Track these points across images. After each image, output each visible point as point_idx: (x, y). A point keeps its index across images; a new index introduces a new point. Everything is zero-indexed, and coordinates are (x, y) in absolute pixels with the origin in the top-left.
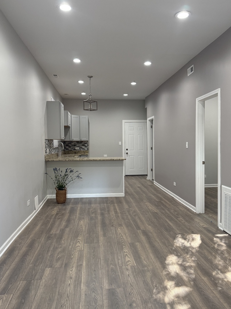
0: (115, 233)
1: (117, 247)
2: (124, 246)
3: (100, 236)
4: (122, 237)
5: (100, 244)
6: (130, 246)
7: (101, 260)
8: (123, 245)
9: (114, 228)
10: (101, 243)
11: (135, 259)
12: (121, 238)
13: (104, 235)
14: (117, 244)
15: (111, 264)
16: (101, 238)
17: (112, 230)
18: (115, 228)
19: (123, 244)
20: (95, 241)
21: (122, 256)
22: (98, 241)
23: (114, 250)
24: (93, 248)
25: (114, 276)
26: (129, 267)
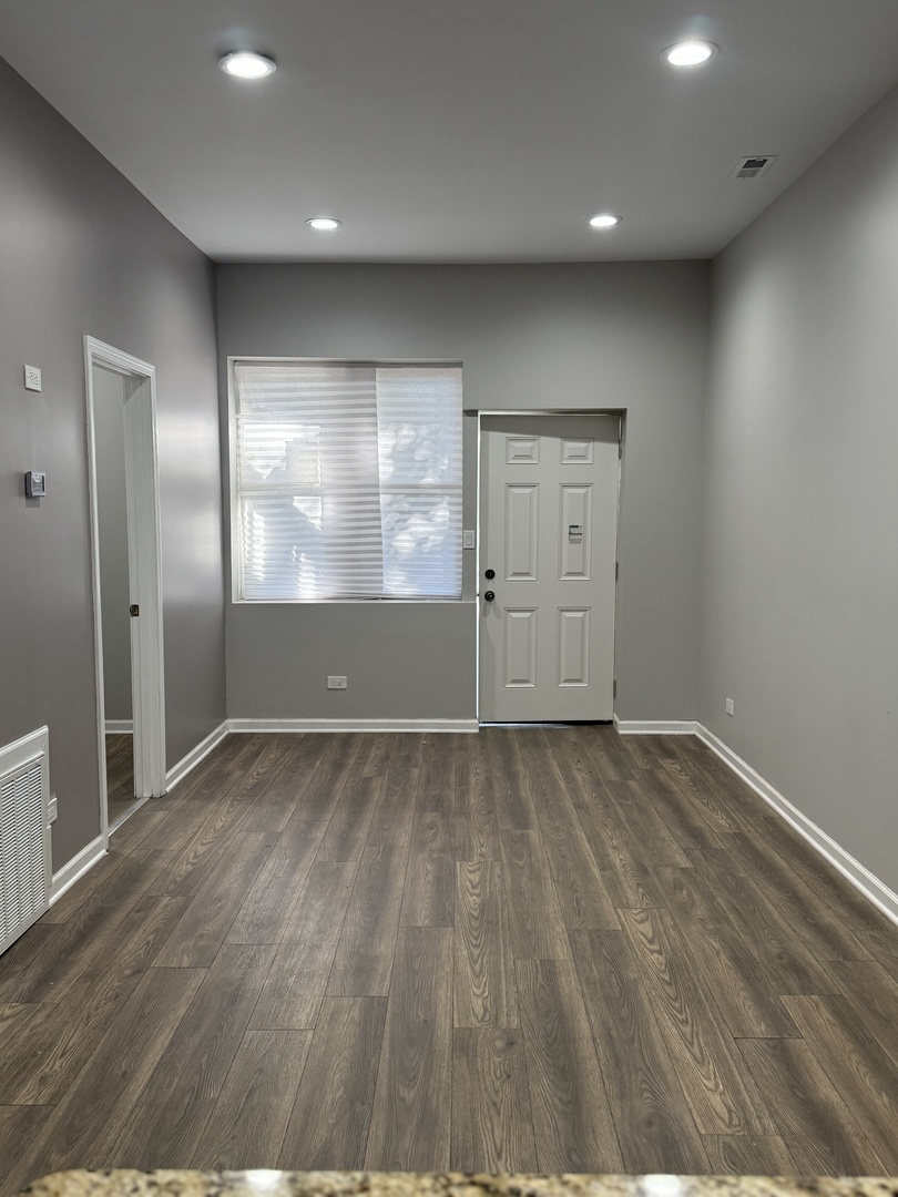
0: (500, 983)
1: (499, 913)
2: (476, 914)
3: (571, 965)
4: (471, 955)
5: (563, 924)
6: (452, 915)
7: (552, 877)
8: (476, 918)
9: (503, 1020)
10: (558, 929)
11: (455, 876)
12: (476, 952)
13: (549, 970)
14: (497, 924)
15: (522, 868)
16: (562, 953)
17: (513, 1002)
18: (496, 1019)
19: (475, 924)
20: (585, 939)
21: (487, 884)
22: (573, 942)
23: (510, 904)
24: (585, 914)
25: (517, 847)
26: (476, 858)
